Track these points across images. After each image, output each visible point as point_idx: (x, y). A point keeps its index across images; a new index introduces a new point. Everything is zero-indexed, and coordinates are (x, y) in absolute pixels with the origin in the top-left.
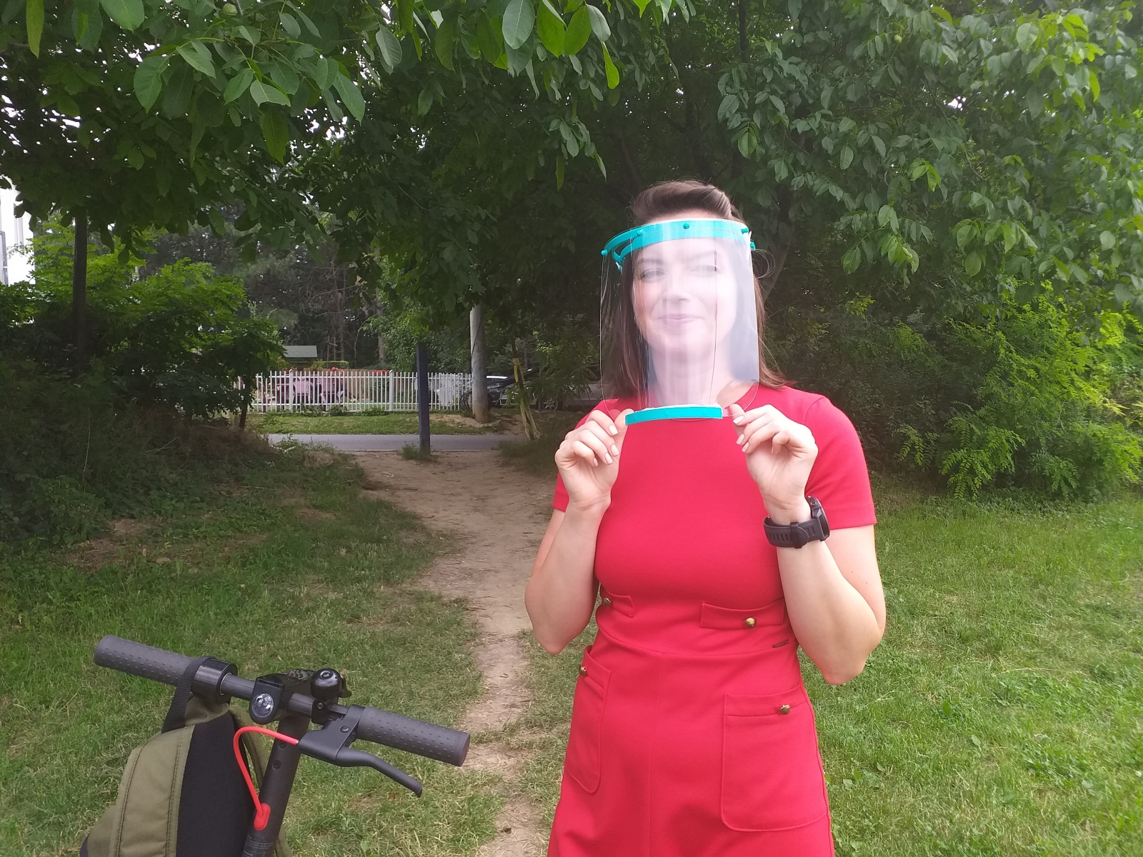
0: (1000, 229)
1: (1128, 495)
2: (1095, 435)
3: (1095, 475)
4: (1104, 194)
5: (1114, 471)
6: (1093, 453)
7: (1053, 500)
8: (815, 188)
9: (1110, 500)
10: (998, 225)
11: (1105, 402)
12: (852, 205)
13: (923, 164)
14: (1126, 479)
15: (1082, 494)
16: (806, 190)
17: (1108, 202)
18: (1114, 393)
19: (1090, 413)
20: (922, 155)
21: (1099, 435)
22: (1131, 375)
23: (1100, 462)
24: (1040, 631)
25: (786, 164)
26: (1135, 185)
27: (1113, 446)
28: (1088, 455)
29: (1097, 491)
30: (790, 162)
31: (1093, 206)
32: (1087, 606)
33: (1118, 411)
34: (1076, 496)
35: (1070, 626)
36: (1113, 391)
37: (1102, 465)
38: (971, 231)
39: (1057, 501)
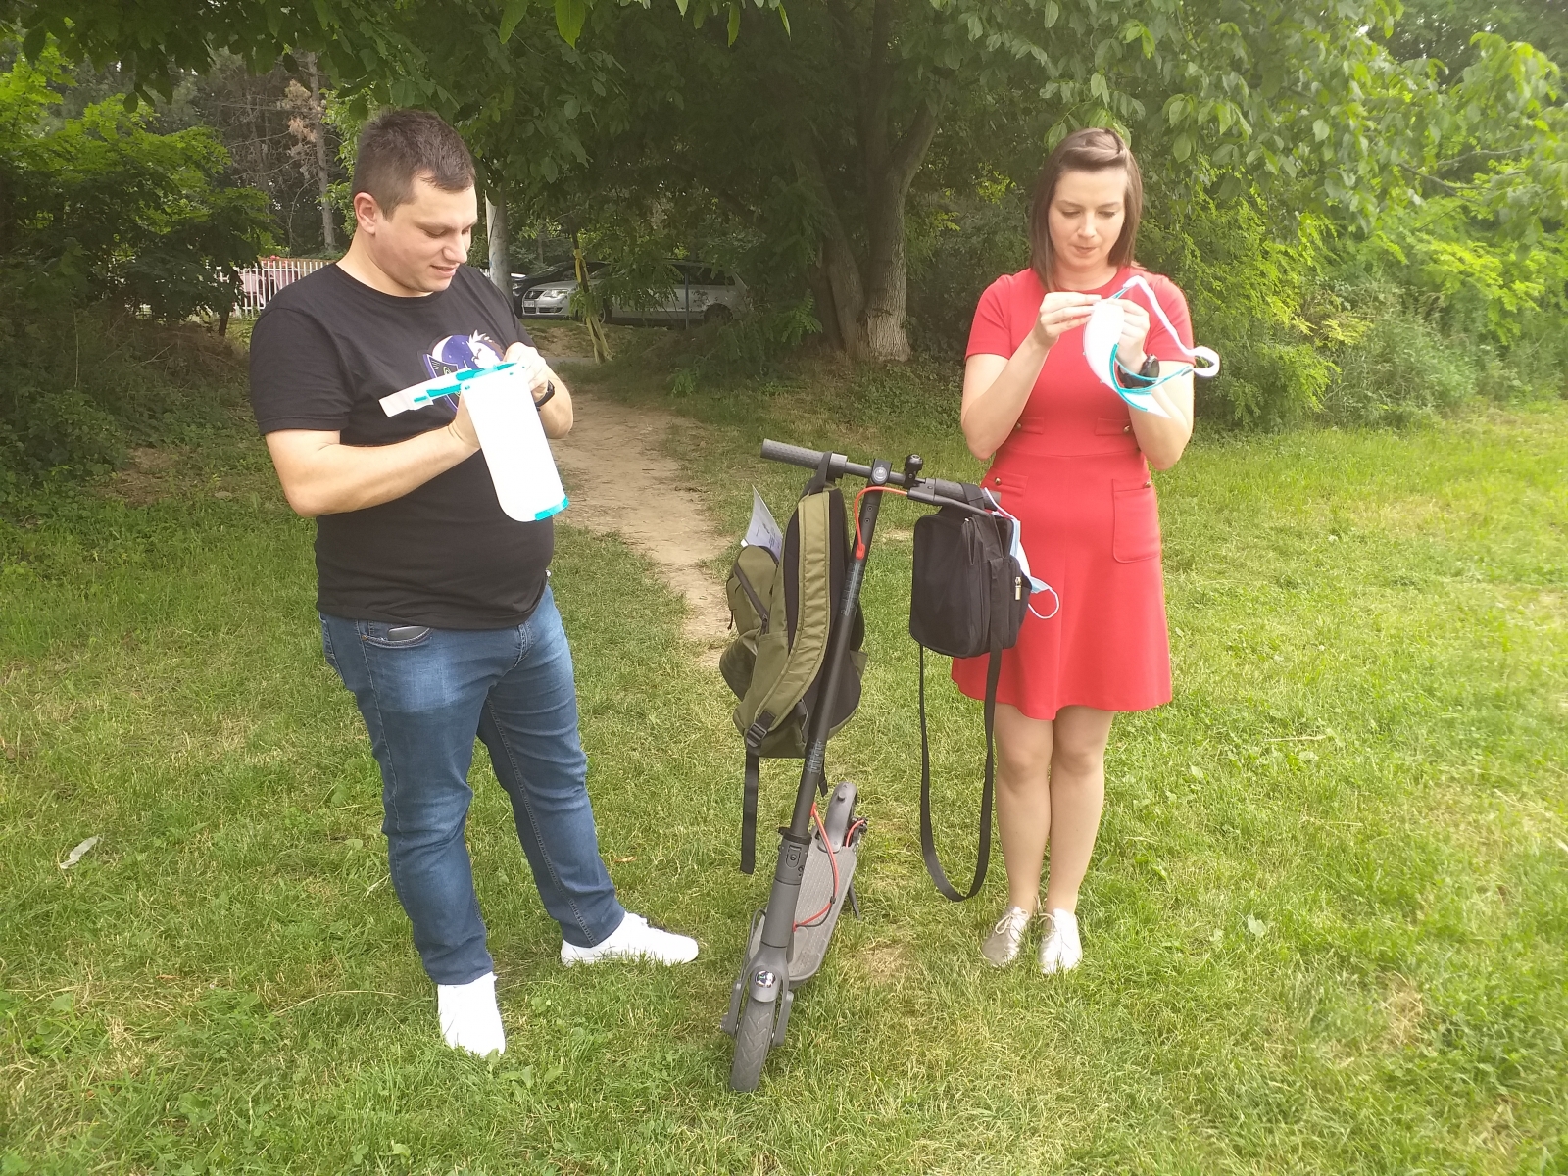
0: (1214, 108)
1: (1310, 425)
2: (1281, 357)
3: (1278, 403)
4: (1320, 74)
5: (1297, 398)
6: (1277, 378)
7: (1232, 430)
8: (1013, 50)
9: (1291, 430)
10: (1212, 103)
11: (1293, 319)
12: (1053, 72)
13: (1137, 26)
14: (1310, 408)
15: (1262, 424)
16: (1002, 52)
17: (1322, 82)
18: (1304, 311)
19: (1278, 333)
20: (1134, 17)
21: (1286, 358)
22: (1323, 286)
23: (1284, 388)
24: (1227, 550)
25: (980, 18)
26: (1351, 67)
27: (1299, 370)
28: (1272, 380)
29: (1279, 421)
30: (984, 17)
31: (1307, 86)
32: (1272, 529)
33: (1306, 331)
34: (1257, 426)
35: (1256, 546)
36: (1302, 306)
37: (1286, 391)
38: (1184, 107)
39: (1236, 431)
